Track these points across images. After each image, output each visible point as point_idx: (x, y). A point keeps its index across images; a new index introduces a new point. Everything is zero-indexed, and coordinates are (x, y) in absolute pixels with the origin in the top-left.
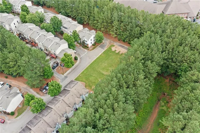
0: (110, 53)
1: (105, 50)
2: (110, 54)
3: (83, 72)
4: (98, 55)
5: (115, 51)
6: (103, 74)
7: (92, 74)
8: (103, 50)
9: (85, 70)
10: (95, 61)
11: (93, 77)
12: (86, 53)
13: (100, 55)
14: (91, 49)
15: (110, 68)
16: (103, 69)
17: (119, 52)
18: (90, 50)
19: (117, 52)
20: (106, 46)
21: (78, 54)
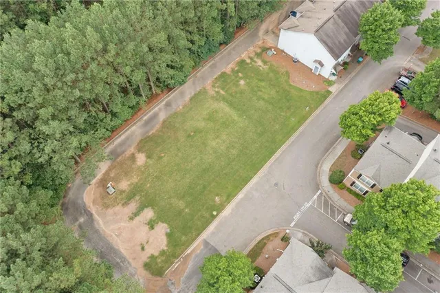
0: (180, 213)
1: (205, 235)
2: (181, 204)
3: (300, 123)
4: (238, 205)
5: (151, 225)
6: (231, 104)
7: (270, 107)
8: (213, 233)
9: (294, 129)
10: (256, 168)
11: (263, 99)
12: (297, 216)
13: (230, 197)
14: (270, 246)
15: (202, 124)
16: (226, 125)
17: (136, 214)
18: (276, 235)
19: (149, 214)
20: (190, 265)
21: (333, 212)
